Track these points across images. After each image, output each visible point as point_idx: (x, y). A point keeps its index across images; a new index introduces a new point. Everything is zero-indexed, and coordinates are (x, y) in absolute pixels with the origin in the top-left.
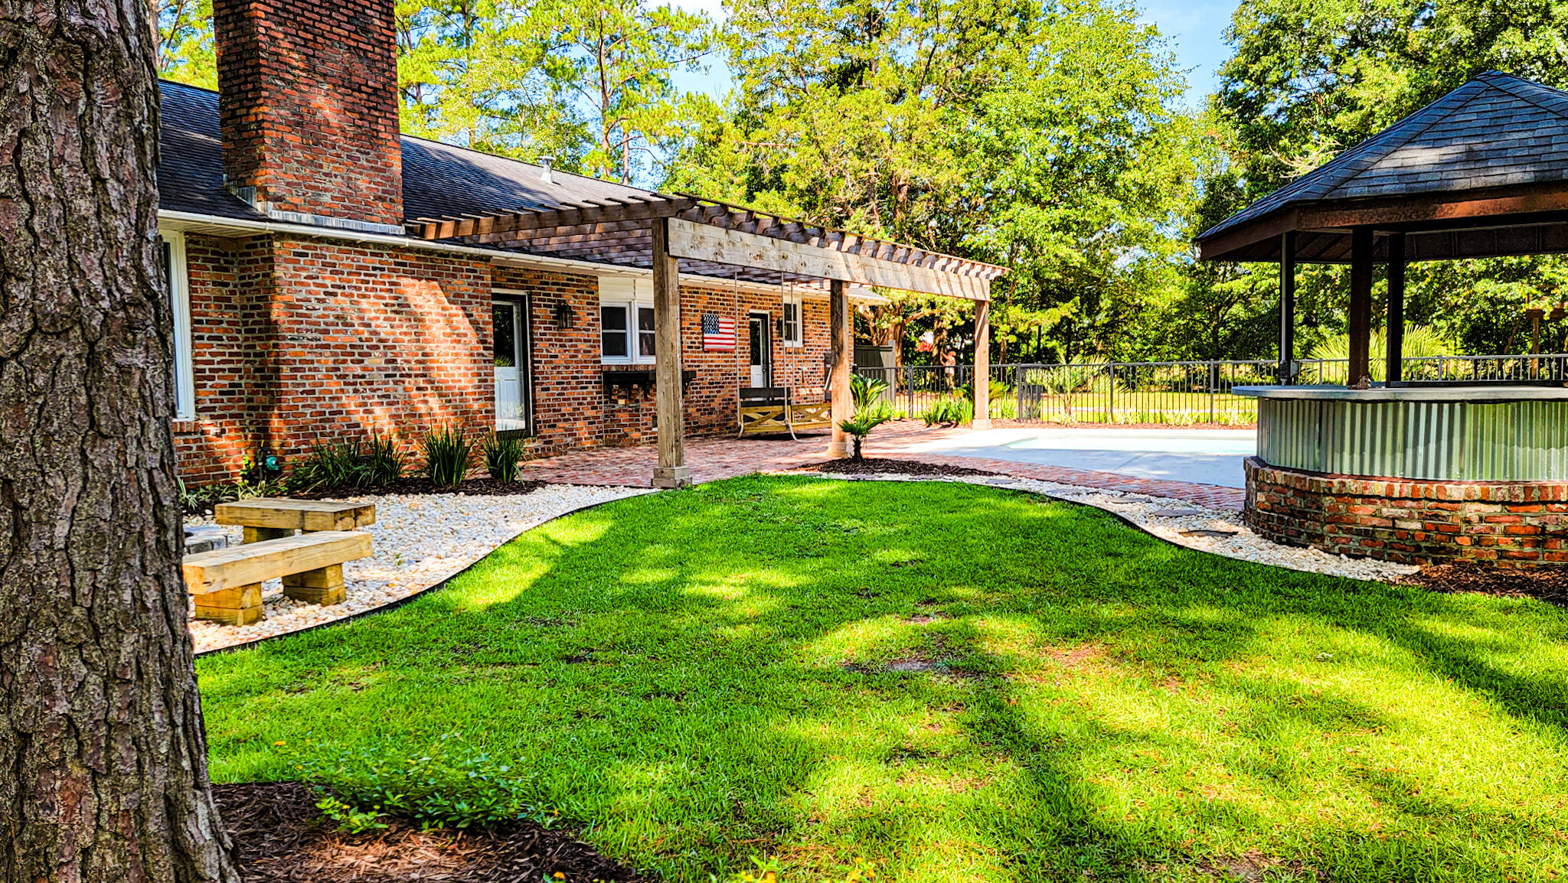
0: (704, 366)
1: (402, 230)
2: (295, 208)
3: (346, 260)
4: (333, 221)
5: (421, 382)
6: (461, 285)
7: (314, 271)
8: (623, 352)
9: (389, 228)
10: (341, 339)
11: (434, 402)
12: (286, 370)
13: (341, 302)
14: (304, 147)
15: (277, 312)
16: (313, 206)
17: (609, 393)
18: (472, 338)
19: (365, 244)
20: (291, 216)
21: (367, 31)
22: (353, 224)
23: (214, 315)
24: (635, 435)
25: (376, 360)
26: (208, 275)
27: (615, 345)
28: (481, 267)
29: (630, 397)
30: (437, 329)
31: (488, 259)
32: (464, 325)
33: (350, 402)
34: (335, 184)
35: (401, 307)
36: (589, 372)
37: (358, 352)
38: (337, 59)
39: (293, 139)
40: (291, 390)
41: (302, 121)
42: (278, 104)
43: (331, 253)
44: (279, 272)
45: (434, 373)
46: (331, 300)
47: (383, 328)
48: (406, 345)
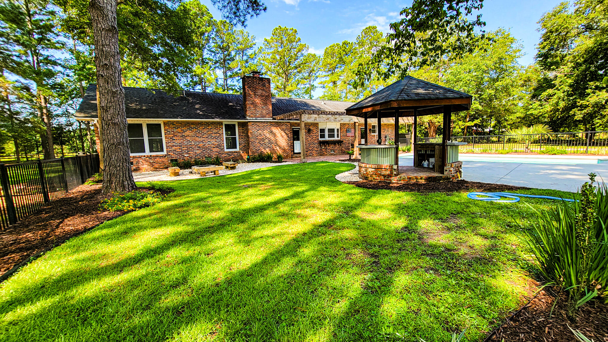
0: (347, 140)
1: (272, 119)
2: (252, 117)
3: (261, 125)
4: (259, 119)
5: (275, 144)
6: (284, 127)
7: (255, 127)
8: (324, 137)
9: (269, 119)
10: (260, 138)
11: (278, 148)
12: (250, 143)
13: (260, 131)
14: (254, 107)
15: (249, 134)
16: (255, 116)
17: (320, 145)
18: (285, 136)
19: (264, 122)
20: (251, 118)
21: (265, 86)
22: (262, 119)
23: (242, 135)
24: (326, 153)
25: (267, 141)
26: (241, 129)
27: (323, 136)
28: (288, 123)
29: (325, 146)
30: (278, 135)
31: (289, 122)
32: (283, 134)
33: (261, 148)
34: (259, 113)
35: (271, 132)
36: (316, 141)
37: (263, 140)
38: (259, 92)
39: (252, 106)
40: (251, 147)
41: (253, 103)
42: (249, 101)
43: (258, 124)
44: (249, 128)
45: (278, 143)
46: (258, 131)
47: (268, 135)
48: (272, 138)
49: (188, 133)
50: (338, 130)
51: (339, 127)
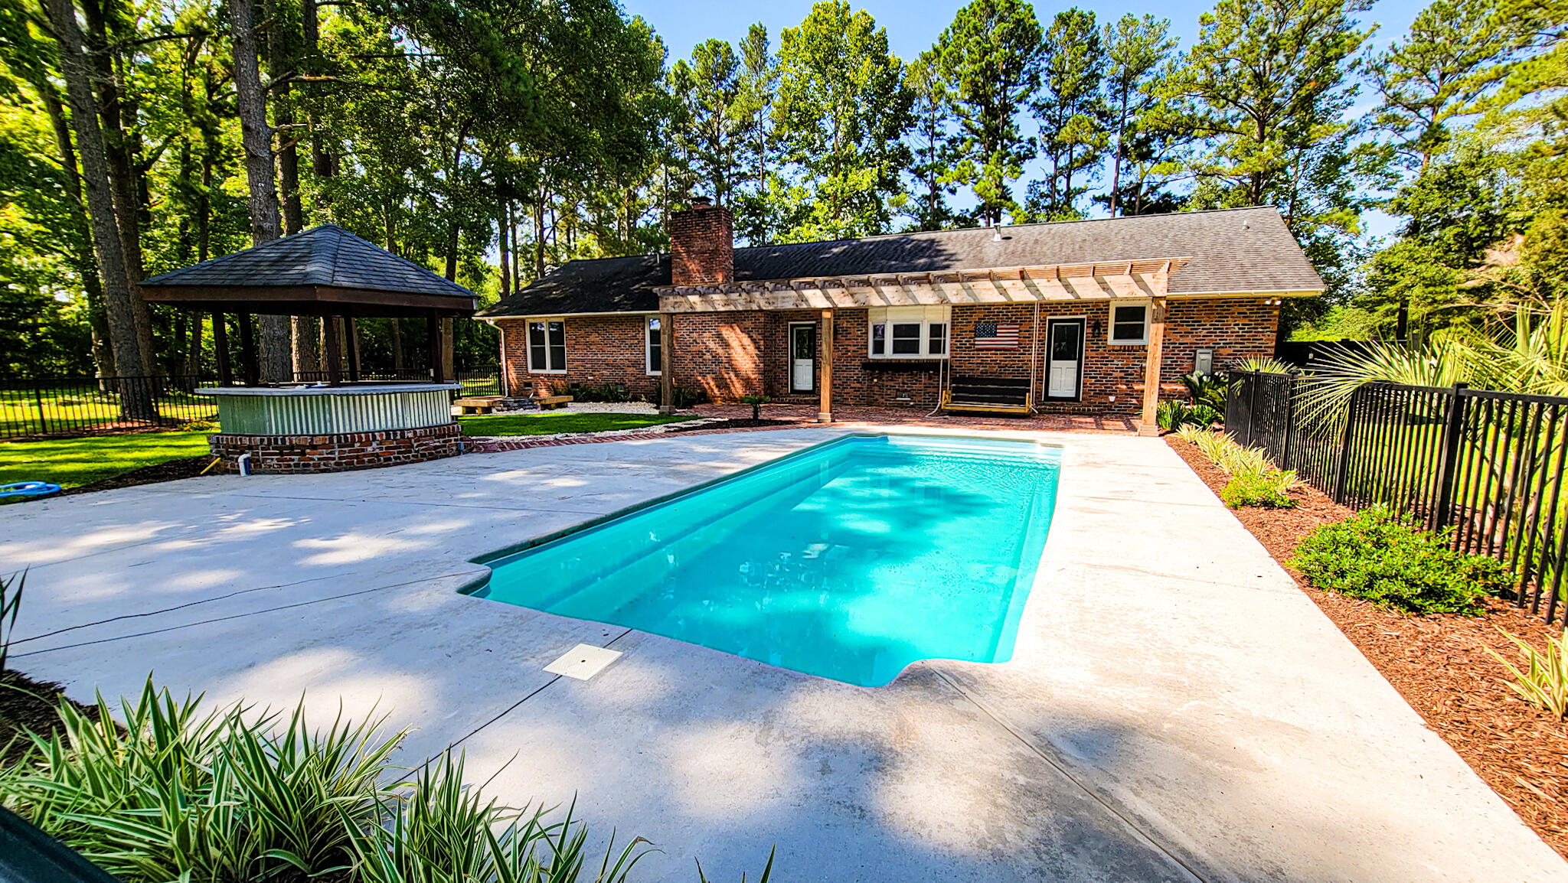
0: (976, 361)
5: (727, 366)
6: (748, 324)
8: (882, 352)
10: (695, 349)
17: (869, 375)
18: (751, 348)
25: (708, 356)
27: (879, 347)
29: (879, 378)
30: (734, 343)
32: (746, 341)
33: (696, 373)
35: (719, 336)
36: (857, 362)
37: (701, 354)
45: (733, 363)
47: (712, 345)
48: (720, 351)
49: (593, 338)
50: (936, 330)
51: (944, 317)
